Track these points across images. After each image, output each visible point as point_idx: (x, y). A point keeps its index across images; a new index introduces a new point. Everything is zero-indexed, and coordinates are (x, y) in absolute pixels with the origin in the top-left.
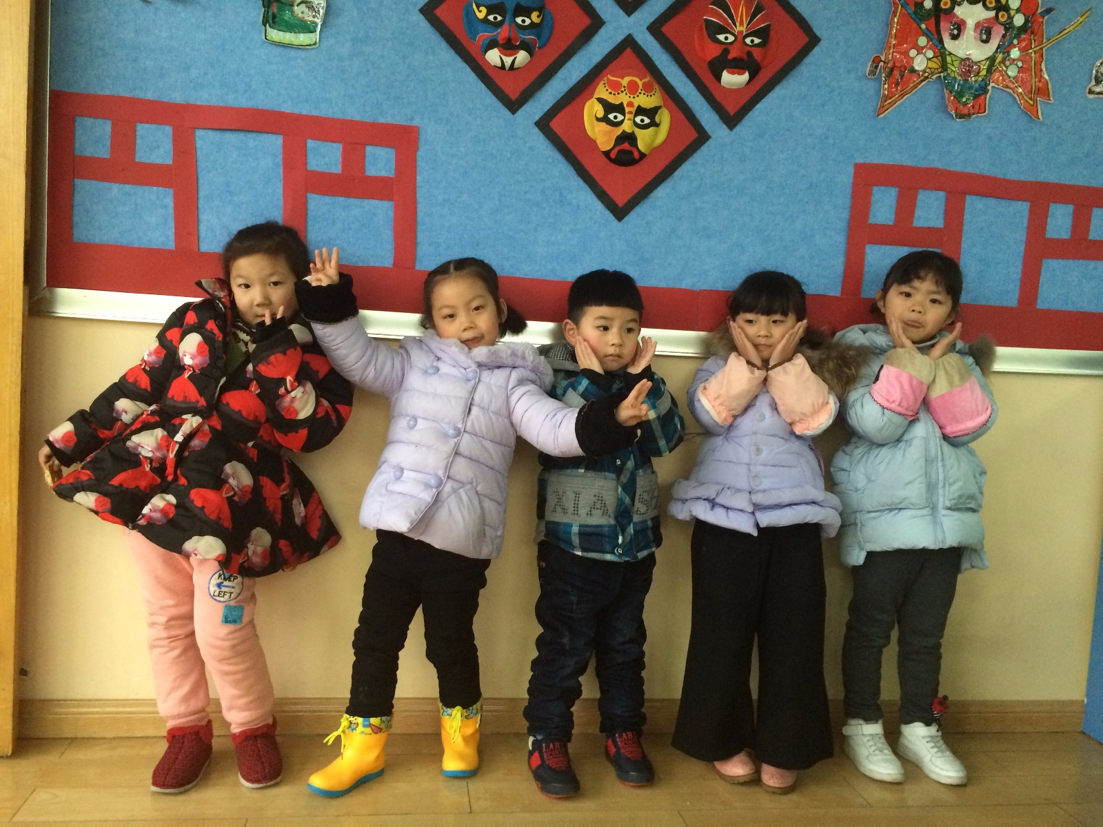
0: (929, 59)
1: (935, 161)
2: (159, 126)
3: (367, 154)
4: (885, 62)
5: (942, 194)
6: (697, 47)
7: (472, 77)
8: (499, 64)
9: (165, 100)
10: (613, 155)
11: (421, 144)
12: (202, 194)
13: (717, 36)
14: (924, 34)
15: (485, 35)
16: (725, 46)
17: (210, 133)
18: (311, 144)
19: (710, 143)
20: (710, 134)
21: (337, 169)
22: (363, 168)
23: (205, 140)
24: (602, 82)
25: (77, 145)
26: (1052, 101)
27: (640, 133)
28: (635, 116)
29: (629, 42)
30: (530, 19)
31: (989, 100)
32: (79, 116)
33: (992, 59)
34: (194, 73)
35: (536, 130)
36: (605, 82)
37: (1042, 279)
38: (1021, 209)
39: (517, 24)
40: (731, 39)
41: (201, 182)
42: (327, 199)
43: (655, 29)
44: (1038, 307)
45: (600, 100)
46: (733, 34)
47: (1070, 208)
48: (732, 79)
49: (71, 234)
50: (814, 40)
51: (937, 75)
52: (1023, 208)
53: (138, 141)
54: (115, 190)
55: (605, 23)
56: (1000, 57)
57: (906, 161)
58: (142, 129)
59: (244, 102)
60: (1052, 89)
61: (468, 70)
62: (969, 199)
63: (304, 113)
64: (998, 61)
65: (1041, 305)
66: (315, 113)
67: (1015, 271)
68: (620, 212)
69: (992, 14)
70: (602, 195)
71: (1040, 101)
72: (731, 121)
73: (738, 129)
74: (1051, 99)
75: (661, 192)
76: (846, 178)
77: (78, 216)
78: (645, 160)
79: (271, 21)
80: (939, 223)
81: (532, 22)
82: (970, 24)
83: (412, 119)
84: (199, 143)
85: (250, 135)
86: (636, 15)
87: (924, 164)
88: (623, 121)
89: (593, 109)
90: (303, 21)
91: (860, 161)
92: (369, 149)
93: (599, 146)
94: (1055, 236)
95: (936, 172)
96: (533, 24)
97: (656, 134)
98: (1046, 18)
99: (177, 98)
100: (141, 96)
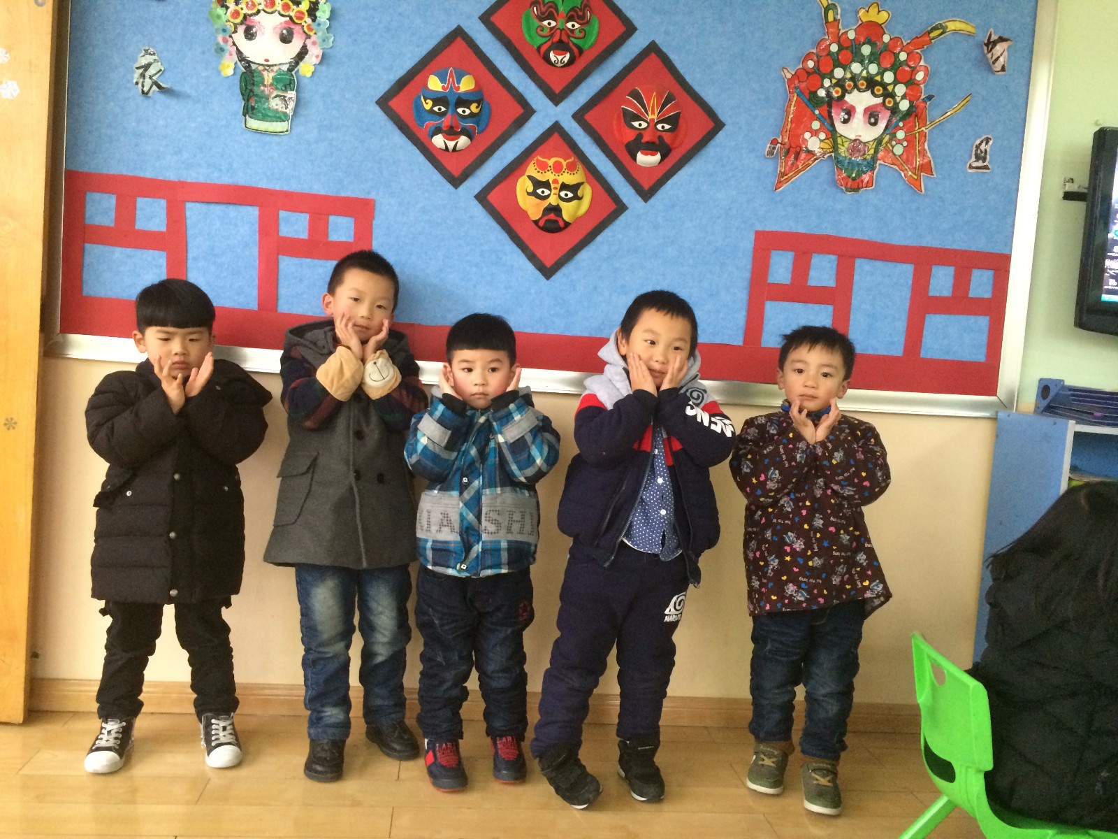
0: (821, 141)
1: (827, 229)
2: (155, 200)
3: (330, 222)
4: (781, 144)
5: (834, 258)
6: (616, 132)
7: (421, 158)
8: (444, 147)
9: (161, 178)
10: (541, 223)
11: (377, 213)
12: (191, 255)
13: (633, 123)
14: (817, 119)
15: (432, 123)
16: (638, 132)
17: (198, 205)
18: (283, 214)
19: (627, 213)
20: (628, 206)
21: (304, 235)
22: (326, 235)
23: (194, 211)
24: (533, 162)
25: (88, 215)
26: (935, 176)
27: (563, 205)
28: (560, 191)
29: (556, 128)
30: (470, 109)
31: (876, 176)
32: (89, 191)
33: (879, 141)
34: (186, 155)
35: (476, 202)
36: (535, 162)
37: (925, 333)
38: (905, 271)
39: (458, 113)
40: (644, 125)
41: (190, 245)
42: (296, 260)
43: (579, 116)
44: (921, 356)
45: (530, 177)
46: (646, 122)
47: (950, 271)
48: (646, 160)
49: (81, 289)
50: (718, 125)
51: (829, 155)
52: (907, 270)
53: (138, 212)
54: (118, 253)
55: (535, 112)
56: (887, 138)
57: (802, 229)
58: (141, 202)
59: (226, 180)
60: (935, 166)
61: (418, 152)
62: (858, 262)
63: (278, 188)
64: (885, 141)
65: (924, 354)
66: (286, 188)
67: (901, 325)
68: (548, 272)
69: (880, 100)
70: (532, 257)
71: (924, 175)
72: (646, 194)
73: (653, 201)
74: (934, 173)
75: (584, 255)
76: (748, 243)
77: (88, 276)
78: (570, 228)
79: (250, 112)
80: (832, 283)
81: (472, 113)
82: (860, 110)
83: (369, 193)
84: (188, 213)
85: (231, 207)
86: (562, 105)
87: (817, 232)
88: (549, 195)
89: (523, 185)
90: (277, 111)
91: (760, 228)
92: (332, 219)
93: (530, 216)
94: (937, 294)
95: (827, 239)
96: (472, 115)
97: (579, 207)
98: (928, 103)
99: (171, 176)
100: (142, 174)
